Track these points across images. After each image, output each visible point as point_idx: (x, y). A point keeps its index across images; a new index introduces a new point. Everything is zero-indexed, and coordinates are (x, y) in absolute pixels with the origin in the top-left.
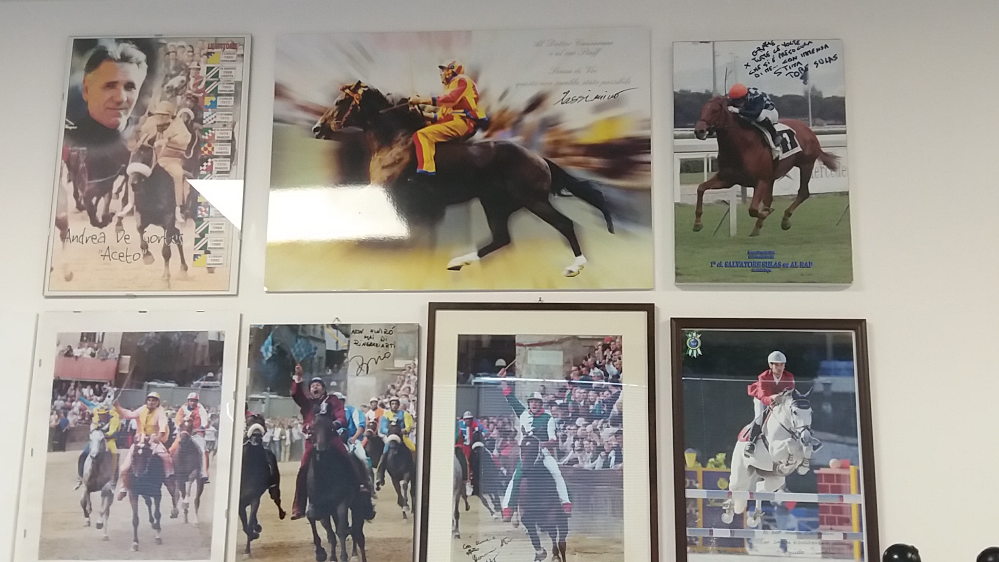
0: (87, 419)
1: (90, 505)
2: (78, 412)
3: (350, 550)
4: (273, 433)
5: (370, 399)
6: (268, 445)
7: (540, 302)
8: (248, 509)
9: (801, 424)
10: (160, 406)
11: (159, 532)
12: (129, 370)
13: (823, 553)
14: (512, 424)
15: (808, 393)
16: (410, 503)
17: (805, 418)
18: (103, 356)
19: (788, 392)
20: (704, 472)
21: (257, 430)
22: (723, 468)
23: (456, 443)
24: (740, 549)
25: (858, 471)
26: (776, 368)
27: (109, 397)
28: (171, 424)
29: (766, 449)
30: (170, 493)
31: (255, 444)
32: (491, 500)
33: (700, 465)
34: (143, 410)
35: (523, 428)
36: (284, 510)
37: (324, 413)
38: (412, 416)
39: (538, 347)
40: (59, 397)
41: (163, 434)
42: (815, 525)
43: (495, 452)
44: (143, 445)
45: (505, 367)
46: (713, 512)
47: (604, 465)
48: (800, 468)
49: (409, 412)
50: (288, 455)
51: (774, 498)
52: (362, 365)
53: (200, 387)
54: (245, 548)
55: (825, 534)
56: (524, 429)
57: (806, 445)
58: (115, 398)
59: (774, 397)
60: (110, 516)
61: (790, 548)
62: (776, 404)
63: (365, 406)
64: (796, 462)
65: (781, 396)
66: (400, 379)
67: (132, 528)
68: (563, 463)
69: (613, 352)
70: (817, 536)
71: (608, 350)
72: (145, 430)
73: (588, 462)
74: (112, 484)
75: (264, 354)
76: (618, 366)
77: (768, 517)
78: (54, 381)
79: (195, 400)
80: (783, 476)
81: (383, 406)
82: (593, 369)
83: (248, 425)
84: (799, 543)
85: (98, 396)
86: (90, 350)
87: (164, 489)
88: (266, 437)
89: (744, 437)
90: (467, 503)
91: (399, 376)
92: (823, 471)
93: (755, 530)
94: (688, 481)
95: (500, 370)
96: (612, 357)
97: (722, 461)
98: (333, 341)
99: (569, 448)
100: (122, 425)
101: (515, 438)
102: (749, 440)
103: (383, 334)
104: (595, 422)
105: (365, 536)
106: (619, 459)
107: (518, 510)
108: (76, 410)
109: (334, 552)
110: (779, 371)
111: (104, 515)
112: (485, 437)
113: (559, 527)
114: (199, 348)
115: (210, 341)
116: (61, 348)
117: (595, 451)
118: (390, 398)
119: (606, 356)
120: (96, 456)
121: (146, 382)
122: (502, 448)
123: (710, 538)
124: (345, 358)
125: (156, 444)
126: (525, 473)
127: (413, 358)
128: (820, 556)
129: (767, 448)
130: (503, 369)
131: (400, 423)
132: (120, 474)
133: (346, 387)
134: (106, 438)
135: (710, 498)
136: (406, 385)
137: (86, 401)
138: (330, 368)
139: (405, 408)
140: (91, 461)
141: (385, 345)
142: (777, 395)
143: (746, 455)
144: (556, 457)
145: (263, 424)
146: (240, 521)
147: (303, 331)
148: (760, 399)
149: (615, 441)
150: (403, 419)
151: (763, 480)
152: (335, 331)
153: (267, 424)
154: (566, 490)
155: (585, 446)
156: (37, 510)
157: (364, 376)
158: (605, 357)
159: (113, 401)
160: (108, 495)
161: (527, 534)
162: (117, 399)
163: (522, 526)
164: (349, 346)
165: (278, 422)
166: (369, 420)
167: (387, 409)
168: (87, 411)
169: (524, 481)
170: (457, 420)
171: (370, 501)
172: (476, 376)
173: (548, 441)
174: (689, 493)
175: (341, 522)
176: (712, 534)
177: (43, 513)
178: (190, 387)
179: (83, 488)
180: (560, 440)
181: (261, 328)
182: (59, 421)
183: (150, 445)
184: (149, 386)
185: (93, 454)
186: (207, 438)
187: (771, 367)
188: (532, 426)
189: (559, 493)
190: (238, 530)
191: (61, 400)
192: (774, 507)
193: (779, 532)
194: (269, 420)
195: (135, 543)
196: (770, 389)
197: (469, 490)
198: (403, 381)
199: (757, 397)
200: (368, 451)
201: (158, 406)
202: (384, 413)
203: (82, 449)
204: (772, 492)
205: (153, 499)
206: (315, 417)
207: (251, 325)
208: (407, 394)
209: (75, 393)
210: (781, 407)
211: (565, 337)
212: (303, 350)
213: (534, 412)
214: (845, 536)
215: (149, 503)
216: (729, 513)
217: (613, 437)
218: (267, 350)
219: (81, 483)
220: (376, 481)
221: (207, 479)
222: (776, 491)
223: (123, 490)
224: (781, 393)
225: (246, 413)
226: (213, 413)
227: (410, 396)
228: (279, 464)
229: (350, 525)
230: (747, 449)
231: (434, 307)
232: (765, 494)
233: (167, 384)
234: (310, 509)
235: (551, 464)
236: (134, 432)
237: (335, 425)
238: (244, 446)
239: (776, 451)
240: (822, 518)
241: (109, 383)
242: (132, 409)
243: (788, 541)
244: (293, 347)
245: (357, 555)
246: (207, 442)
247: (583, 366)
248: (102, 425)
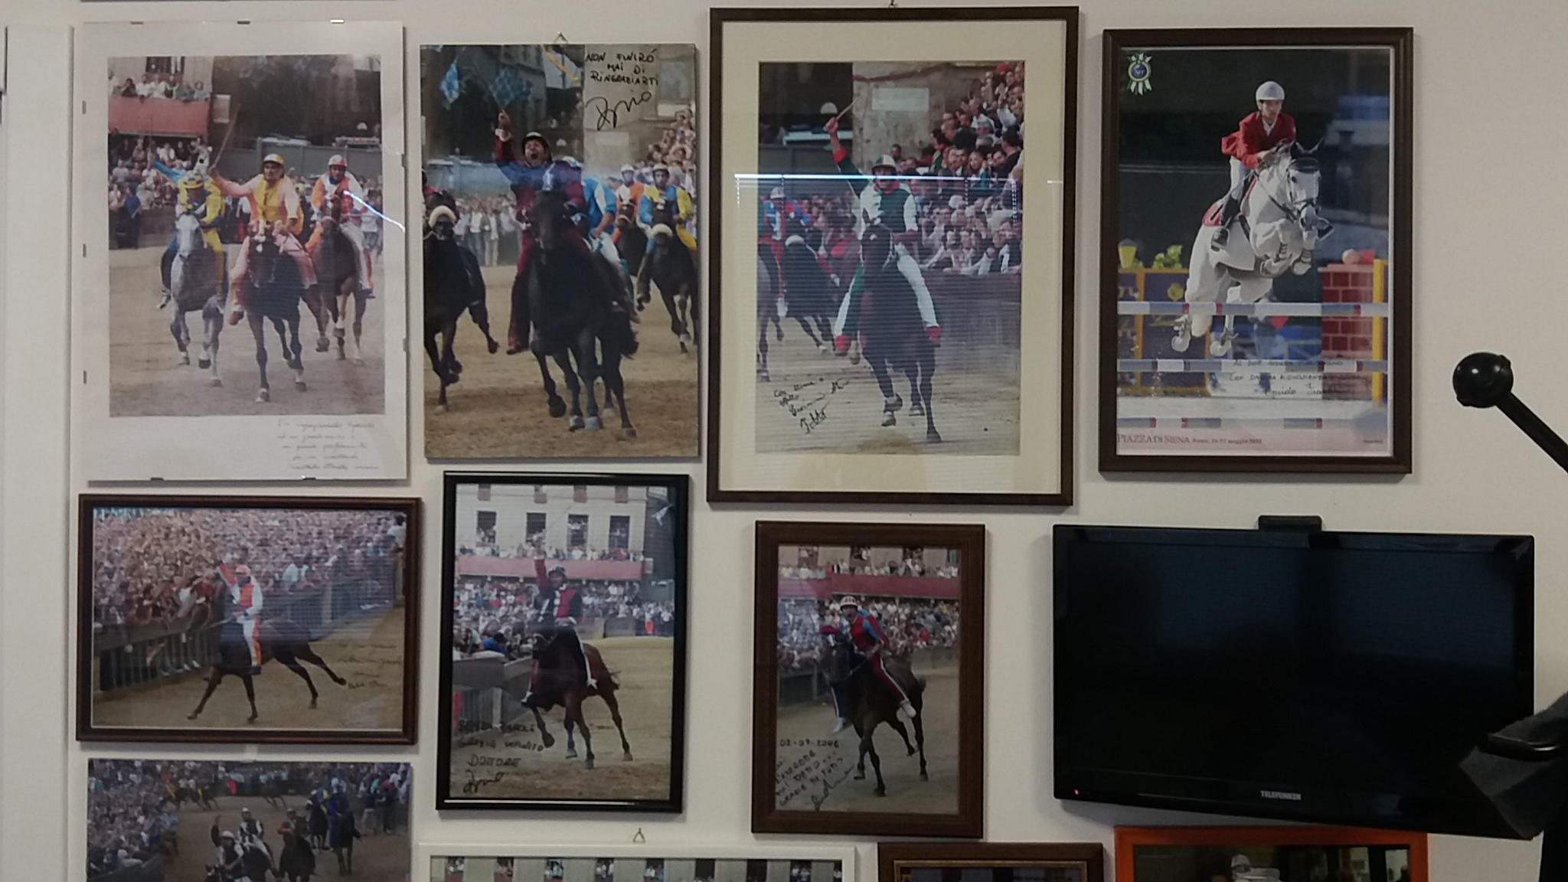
0: (168, 196)
1: (187, 332)
2: (154, 186)
3: (601, 400)
4: (470, 220)
5: (620, 168)
6: (462, 239)
7: (892, 7)
8: (439, 338)
9: (1302, 196)
10: (285, 177)
11: (300, 373)
12: (231, 116)
13: (1324, 392)
14: (848, 206)
15: (1316, 147)
16: (690, 329)
17: (1308, 187)
18: (185, 95)
19: (1285, 146)
20: (1147, 276)
21: (445, 215)
22: (1178, 268)
23: (760, 237)
24: (1198, 389)
25: (1386, 268)
26: (1268, 108)
27: (202, 161)
28: (305, 206)
29: (1245, 236)
30: (313, 312)
31: (443, 238)
32: (815, 324)
33: (1141, 264)
34: (258, 182)
35: (865, 212)
36: (495, 340)
37: (548, 189)
38: (689, 195)
39: (888, 83)
40: (120, 162)
41: (294, 221)
42: (1312, 351)
43: (822, 251)
44: (263, 239)
45: (836, 115)
46: (1158, 336)
47: (991, 266)
48: (1297, 265)
49: (684, 189)
50: (495, 255)
51: (1253, 312)
52: (606, 112)
53: (346, 147)
54: (438, 396)
55: (1330, 364)
56: (867, 213)
57: (1306, 230)
58: (211, 162)
59: (1262, 154)
60: (220, 347)
61: (1275, 386)
62: (1265, 165)
63: (613, 180)
64: (1291, 255)
65: (1273, 153)
66: (668, 135)
67: (257, 367)
68: (927, 265)
69: (1011, 88)
70: (1316, 367)
71: (1002, 85)
72: (264, 214)
73: (967, 263)
74: (219, 299)
75: (447, 93)
76: (1018, 111)
77: (1243, 341)
78: (110, 136)
79: (342, 168)
80: (1269, 278)
81: (642, 178)
82: (978, 117)
83: (429, 208)
84: (1289, 378)
85: (184, 160)
86: (163, 86)
87: (303, 307)
88: (459, 227)
89: (1212, 219)
90: (779, 330)
91: (665, 132)
92: (1332, 268)
93: (1223, 361)
94: (1122, 289)
95: (828, 121)
96: (1007, 96)
97: (1176, 257)
98: (556, 73)
99: (937, 242)
100: (227, 207)
101: (854, 229)
102: (1220, 223)
103: (638, 62)
104: (979, 202)
105: (624, 378)
106: (1016, 258)
107: (859, 337)
108: (149, 182)
109: (576, 403)
110: (1273, 113)
111: (210, 348)
112: (806, 227)
113: (921, 361)
114: (341, 84)
115: (357, 72)
116: (115, 82)
117: (978, 247)
118: (652, 166)
119: (998, 95)
120: (189, 256)
121: (259, 139)
122: (832, 243)
123: (1152, 374)
124: (577, 101)
125: (284, 238)
126: (869, 282)
127: (687, 102)
128: (1320, 396)
129: (1248, 237)
130: (832, 120)
131: (671, 206)
132: (230, 282)
133: (581, 148)
134: (203, 227)
135: (1154, 314)
136: (677, 145)
137: (166, 169)
138: (554, 118)
139: (678, 181)
140: (181, 263)
141: (641, 80)
142: (1268, 152)
143: (1213, 248)
144: (917, 256)
145: (452, 207)
146: (428, 355)
147: (508, 56)
148: (1240, 159)
149: (1009, 231)
150: (676, 198)
151: (1238, 284)
152: (560, 56)
153: (460, 207)
154: (932, 306)
155: (962, 239)
156: (101, 341)
157: (609, 130)
158: (996, 97)
159: (208, 168)
160: (214, 317)
161: (872, 373)
162: (214, 166)
163: (864, 362)
164: (582, 82)
165: (477, 204)
166: (621, 200)
167: (649, 183)
168: (167, 184)
169: (868, 294)
170: (760, 202)
171: (629, 326)
172: (789, 130)
173: (905, 231)
174: (1124, 308)
175: (585, 357)
176: (1156, 368)
177: (111, 346)
178: (331, 145)
179: (173, 307)
180: (923, 229)
181: (439, 50)
182: (124, 200)
183: (274, 239)
184: (265, 145)
185: (183, 251)
186: (364, 228)
187: (1260, 108)
188: (879, 209)
189: (922, 311)
190: (425, 370)
191: (122, 167)
192: (1252, 325)
193: (1260, 363)
194: (461, 200)
195: (264, 390)
196: (1258, 141)
197: (782, 310)
198: (673, 140)
199: (1235, 155)
200: (621, 249)
201: (282, 176)
202: (645, 190)
203: (163, 244)
204: (1252, 303)
205: (286, 323)
206: (535, 196)
207: (421, 46)
208: (680, 160)
209: (146, 154)
210: (1273, 170)
211: (932, 66)
212: (508, 87)
213: (882, 187)
214: (1360, 366)
215: (280, 329)
216: (1183, 336)
217: (1007, 224)
218: (450, 87)
219: (169, 298)
220: (637, 296)
221: (370, 291)
222: (1258, 301)
223: (237, 308)
224: (1274, 149)
225: (425, 188)
226: (372, 189)
227: (684, 162)
228: (482, 269)
229: (600, 361)
230: (1216, 237)
231: (720, 17)
232: (1240, 306)
233: (293, 142)
234: (537, 338)
235: (910, 267)
236: (246, 218)
237: (568, 208)
238: (424, 241)
239: (1260, 240)
240: (1326, 340)
241: (199, 140)
242: (241, 180)
243: (1272, 376)
244: (493, 81)
245: (612, 406)
246: (366, 234)
247: (962, 112)
248: (194, 206)
